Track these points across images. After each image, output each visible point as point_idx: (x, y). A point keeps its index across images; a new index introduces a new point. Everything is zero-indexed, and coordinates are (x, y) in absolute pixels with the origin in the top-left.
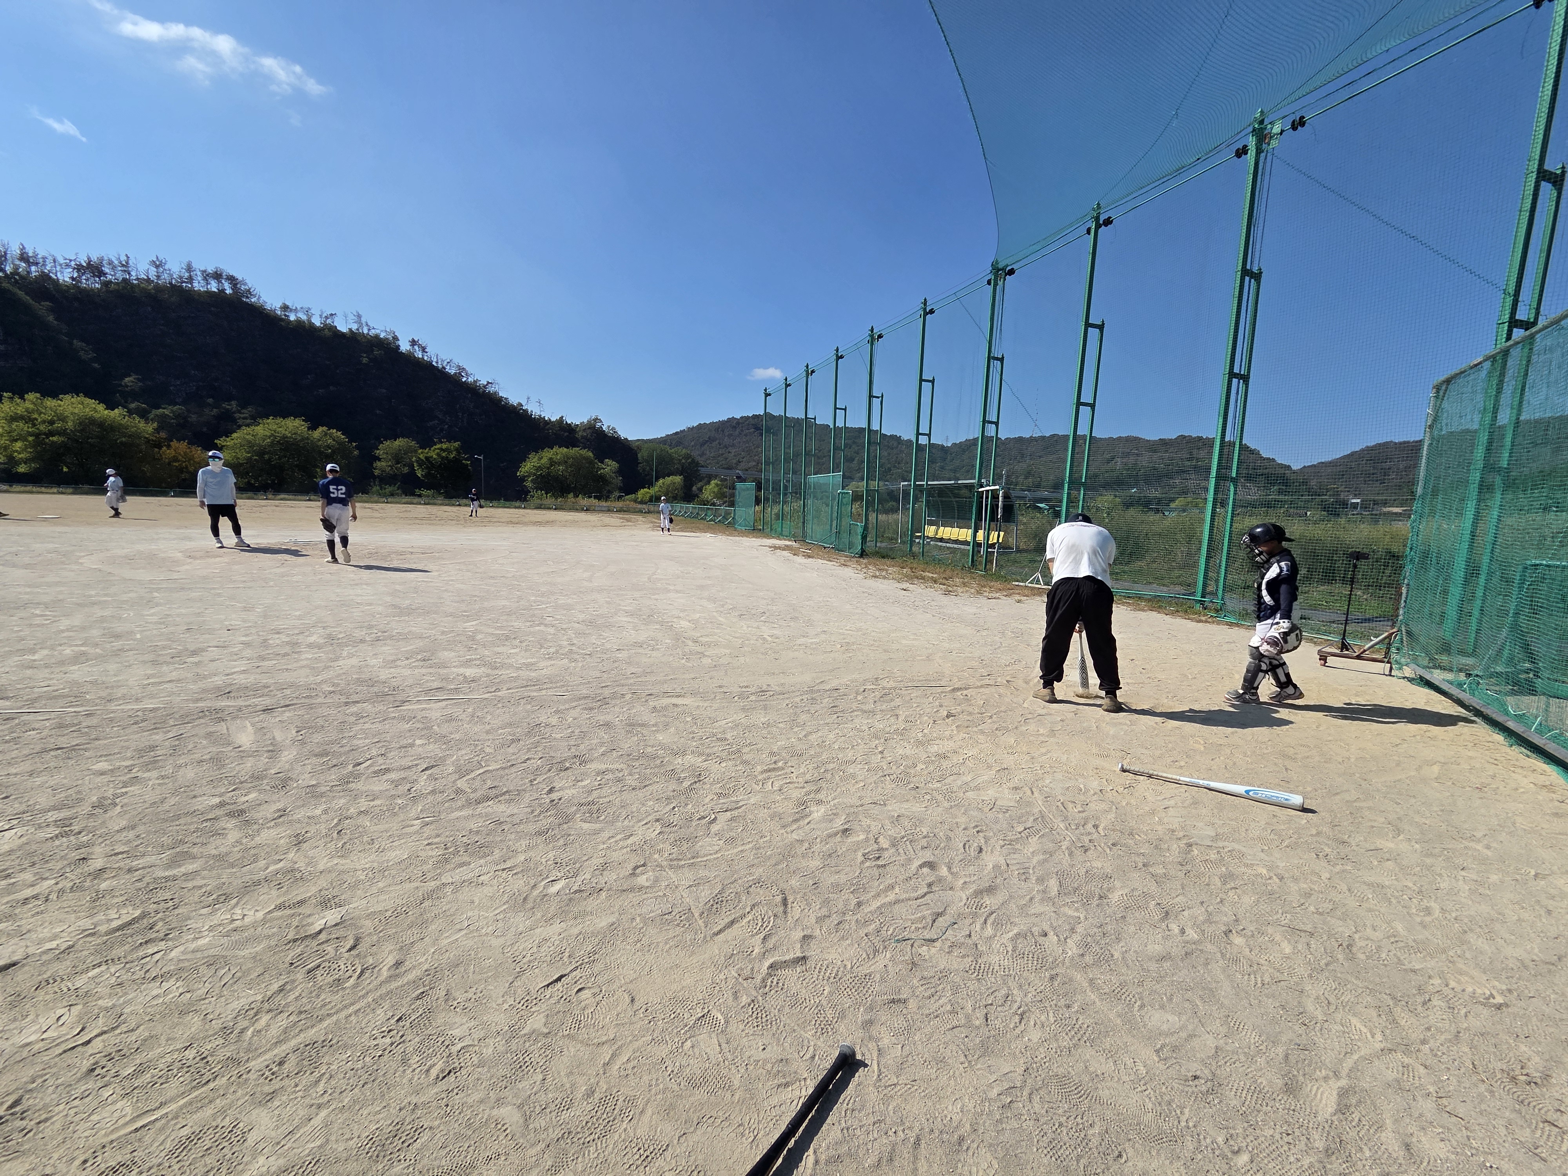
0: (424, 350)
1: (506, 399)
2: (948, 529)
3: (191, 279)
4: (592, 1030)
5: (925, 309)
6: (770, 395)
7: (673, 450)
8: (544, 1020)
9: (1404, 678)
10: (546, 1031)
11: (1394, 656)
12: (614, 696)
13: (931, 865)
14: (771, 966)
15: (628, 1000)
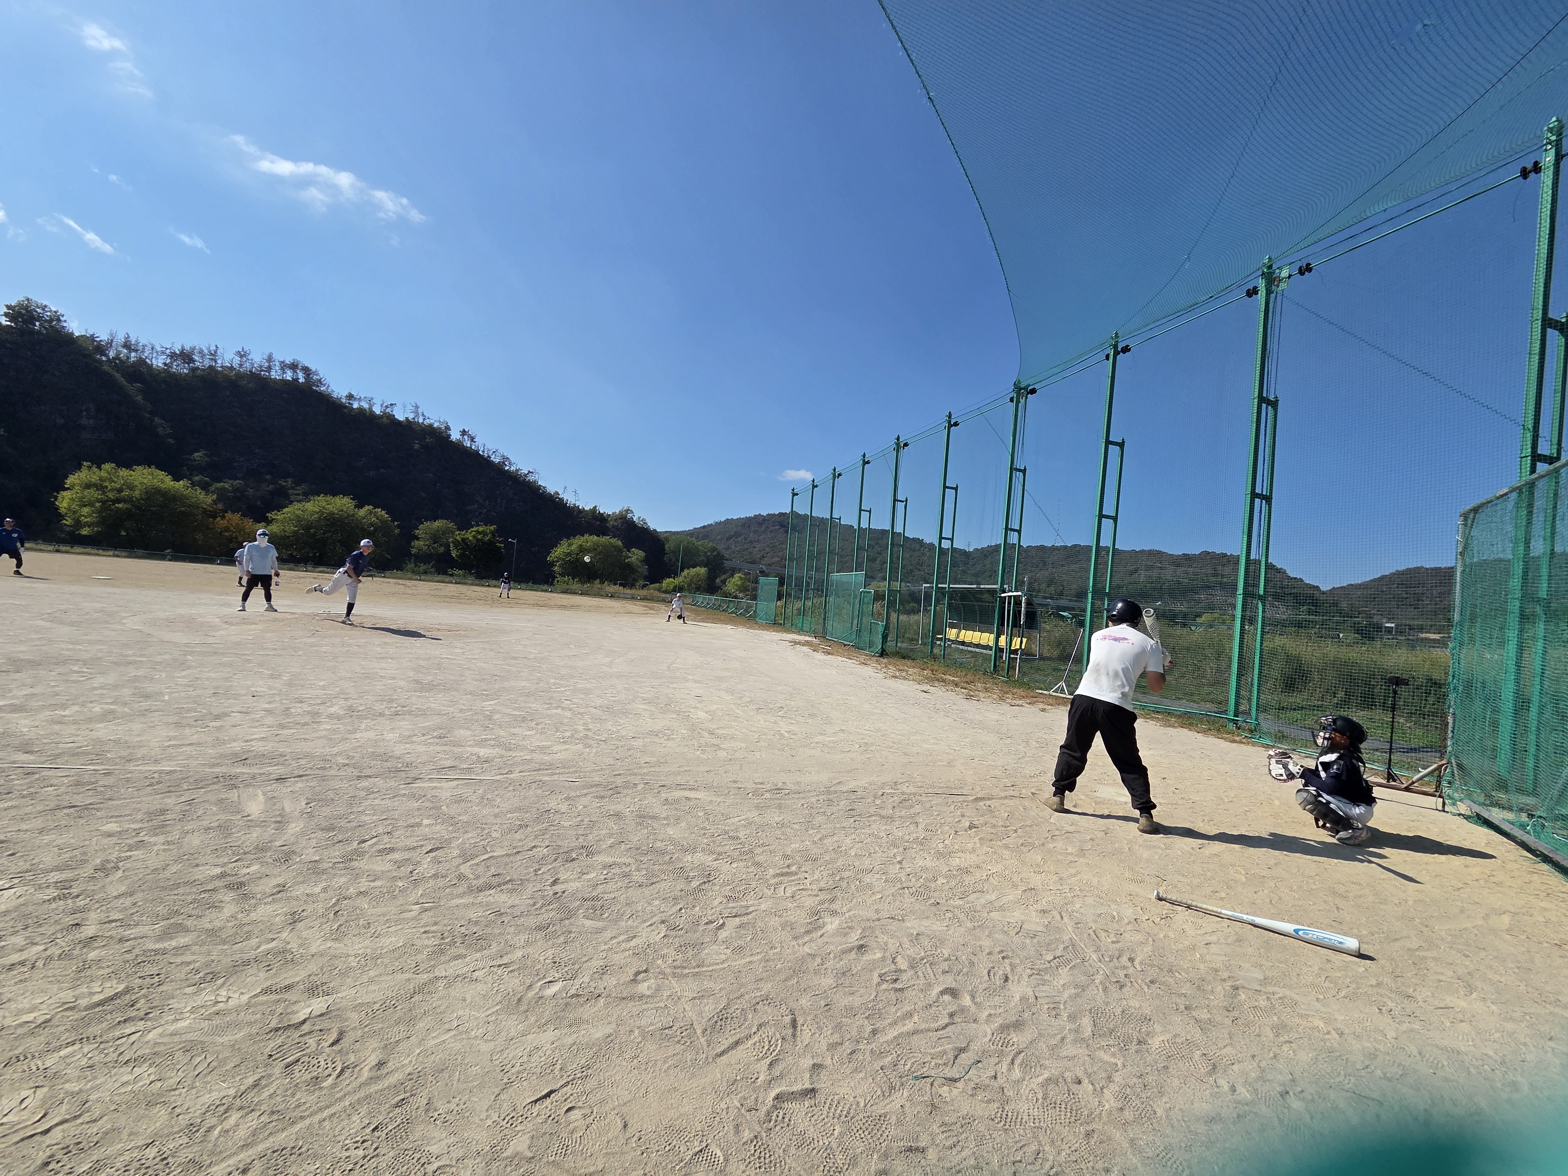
0: (472, 439)
1: (544, 487)
2: (970, 633)
3: (269, 369)
4: (579, 1158)
5: (949, 422)
6: (797, 494)
7: (700, 543)
8: (528, 1142)
9: (1460, 815)
10: (530, 1155)
11: (1446, 791)
12: (626, 785)
13: (952, 992)
14: (777, 1098)
15: (620, 1125)
